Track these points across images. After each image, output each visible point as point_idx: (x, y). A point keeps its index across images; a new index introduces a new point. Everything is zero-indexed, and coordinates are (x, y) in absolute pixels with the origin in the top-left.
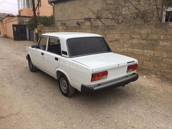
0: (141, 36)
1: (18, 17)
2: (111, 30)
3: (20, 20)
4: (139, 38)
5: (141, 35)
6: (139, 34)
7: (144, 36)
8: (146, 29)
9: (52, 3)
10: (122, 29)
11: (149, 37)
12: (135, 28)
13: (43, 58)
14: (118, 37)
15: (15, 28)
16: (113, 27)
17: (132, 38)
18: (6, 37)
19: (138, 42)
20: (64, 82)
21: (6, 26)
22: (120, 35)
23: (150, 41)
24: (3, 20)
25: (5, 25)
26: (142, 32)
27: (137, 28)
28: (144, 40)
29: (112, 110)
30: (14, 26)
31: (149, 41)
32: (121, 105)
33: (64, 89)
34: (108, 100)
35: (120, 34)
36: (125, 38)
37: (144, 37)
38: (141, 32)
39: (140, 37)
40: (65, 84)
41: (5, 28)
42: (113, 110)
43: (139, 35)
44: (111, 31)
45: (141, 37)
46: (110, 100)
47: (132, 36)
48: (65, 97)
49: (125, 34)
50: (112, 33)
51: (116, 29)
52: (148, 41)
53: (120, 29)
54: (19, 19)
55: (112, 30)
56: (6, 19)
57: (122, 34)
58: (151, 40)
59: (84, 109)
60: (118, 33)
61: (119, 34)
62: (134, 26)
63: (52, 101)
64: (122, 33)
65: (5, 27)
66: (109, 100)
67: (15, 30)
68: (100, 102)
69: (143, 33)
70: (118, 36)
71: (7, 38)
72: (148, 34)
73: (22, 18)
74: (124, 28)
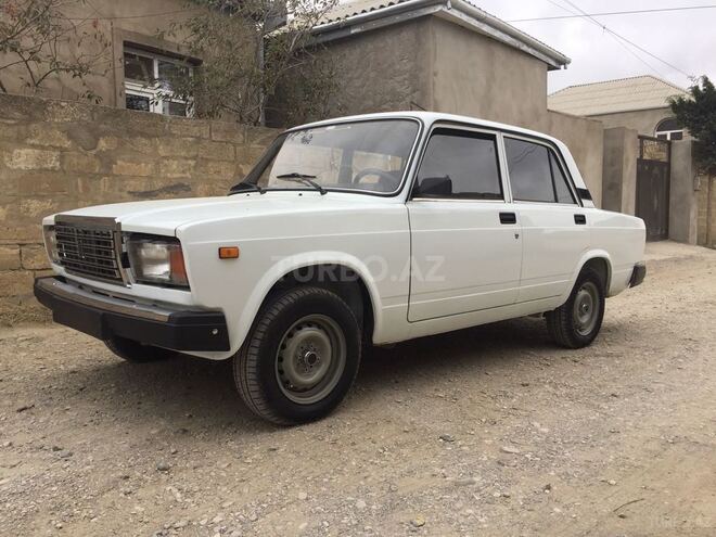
2: (143, 134)
10: (199, 139)
13: (517, 236)
14: (184, 172)
22: (192, 163)
27: (257, 143)
35: (195, 158)
36: (216, 177)
44: (144, 141)
49: (214, 161)
50: (149, 150)
51: (172, 135)
53: (190, 136)
55: (149, 137)
57: (201, 162)
60: (183, 154)
61: (186, 158)
62: (247, 133)
64: (202, 158)
70: (182, 169)
74: (208, 136)
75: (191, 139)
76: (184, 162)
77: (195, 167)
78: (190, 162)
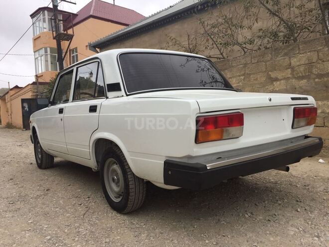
0: (294, 71)
1: (32, 86)
3: (36, 91)
4: (290, 76)
5: (293, 69)
6: (288, 68)
7: (302, 69)
8: (303, 53)
9: (97, 49)
10: (245, 65)
11: (314, 70)
12: (277, 56)
13: (62, 120)
14: (239, 83)
15: (26, 105)
16: (226, 64)
17: (272, 78)
18: (10, 126)
19: (288, 87)
20: (114, 171)
21: (11, 107)
22: (242, 77)
23: (317, 80)
24: (6, 96)
25: (9, 105)
26: (294, 61)
27: (281, 57)
28: (302, 78)
29: (270, 241)
30: (23, 101)
31: (314, 79)
32: (292, 225)
33: (115, 192)
34: (247, 216)
35: (244, 75)
36: (255, 82)
37: (300, 72)
38: (292, 61)
39: (292, 74)
40: (117, 175)
41: (10, 111)
42: (272, 239)
43: (289, 70)
45: (295, 73)
46: (252, 213)
47: (272, 76)
48: (118, 215)
49: (254, 74)
51: (233, 66)
52: (312, 81)
53: (241, 65)
54: (34, 89)
56: (12, 93)
57: (247, 76)
58: (320, 76)
59: (176, 241)
60: (238, 74)
61: (239, 76)
62: (273, 53)
63: (79, 227)
64: (247, 74)
65: (9, 108)
66: (249, 214)
67: (27, 108)
68: (222, 222)
69: (298, 64)
70: (237, 82)
71: (11, 128)
72: (310, 64)
73: (40, 86)
74: (250, 62)
75: (241, 66)
76: (238, 78)
77: (244, 79)
78: (241, 77)
